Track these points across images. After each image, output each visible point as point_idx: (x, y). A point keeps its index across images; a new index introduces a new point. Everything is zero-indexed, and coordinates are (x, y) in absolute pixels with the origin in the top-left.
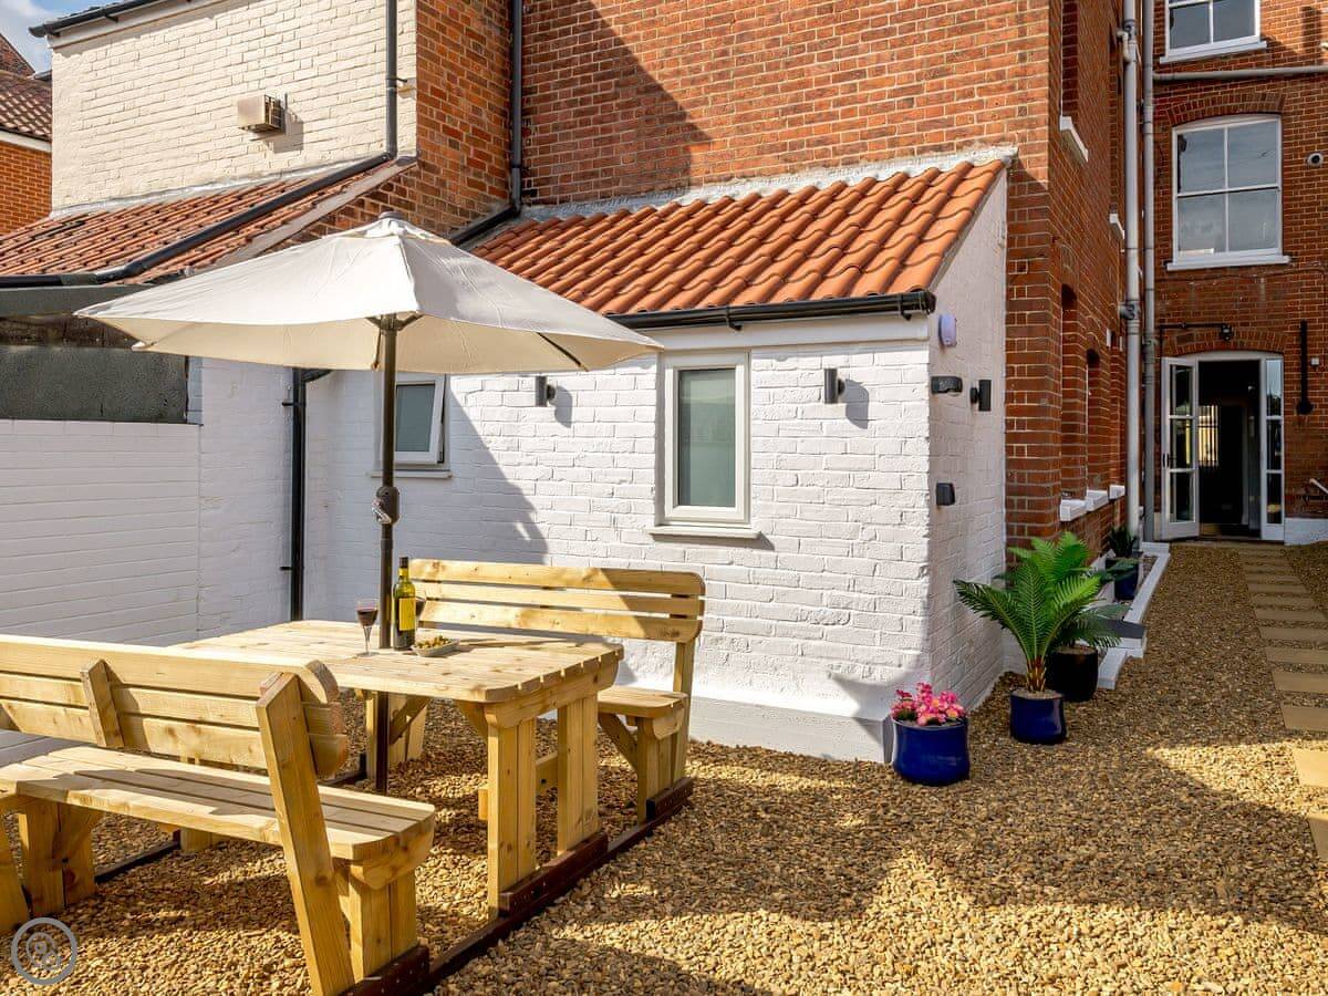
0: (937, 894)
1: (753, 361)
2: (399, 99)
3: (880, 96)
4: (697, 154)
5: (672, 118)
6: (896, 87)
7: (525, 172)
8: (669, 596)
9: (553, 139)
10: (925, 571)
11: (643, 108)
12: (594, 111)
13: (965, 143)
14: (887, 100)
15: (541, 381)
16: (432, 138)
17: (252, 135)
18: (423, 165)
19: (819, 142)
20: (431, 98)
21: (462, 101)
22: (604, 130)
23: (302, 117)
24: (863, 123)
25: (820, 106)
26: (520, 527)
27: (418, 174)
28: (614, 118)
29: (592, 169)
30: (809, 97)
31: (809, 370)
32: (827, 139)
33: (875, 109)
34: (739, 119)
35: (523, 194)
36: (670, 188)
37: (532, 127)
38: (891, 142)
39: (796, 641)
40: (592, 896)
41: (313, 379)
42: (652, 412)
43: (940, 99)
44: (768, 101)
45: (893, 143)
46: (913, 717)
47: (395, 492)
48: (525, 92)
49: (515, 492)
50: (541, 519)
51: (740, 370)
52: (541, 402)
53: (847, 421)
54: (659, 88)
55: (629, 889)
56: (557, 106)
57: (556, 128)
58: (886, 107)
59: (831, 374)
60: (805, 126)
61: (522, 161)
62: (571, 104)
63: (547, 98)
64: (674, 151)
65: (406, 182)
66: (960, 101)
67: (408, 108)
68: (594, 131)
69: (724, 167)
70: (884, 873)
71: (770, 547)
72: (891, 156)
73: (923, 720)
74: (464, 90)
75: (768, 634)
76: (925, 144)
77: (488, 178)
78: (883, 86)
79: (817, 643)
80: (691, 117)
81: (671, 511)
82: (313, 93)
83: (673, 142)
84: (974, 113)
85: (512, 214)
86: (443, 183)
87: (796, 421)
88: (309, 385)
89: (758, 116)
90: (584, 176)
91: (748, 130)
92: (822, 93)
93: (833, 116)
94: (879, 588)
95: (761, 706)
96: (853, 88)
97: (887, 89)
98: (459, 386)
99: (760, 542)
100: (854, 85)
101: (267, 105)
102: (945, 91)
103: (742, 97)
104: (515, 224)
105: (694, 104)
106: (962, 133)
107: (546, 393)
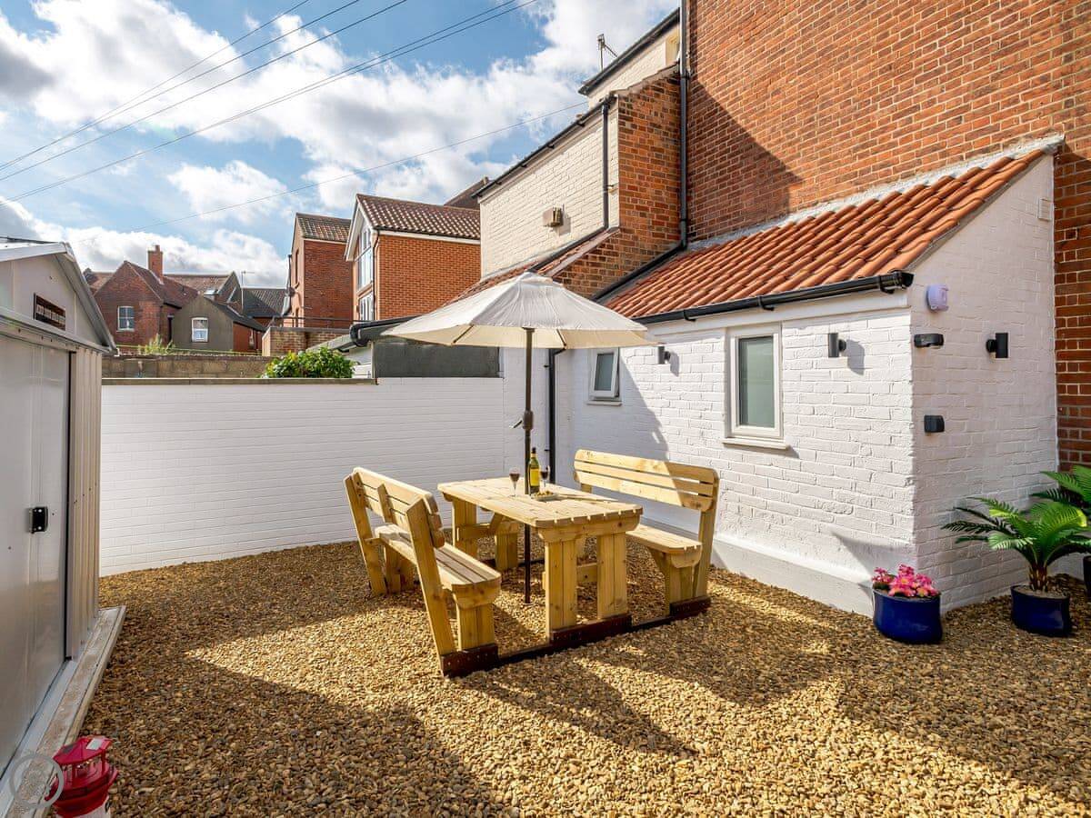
0: (831, 711)
1: (783, 331)
2: (610, 195)
3: (933, 121)
4: (794, 192)
5: (776, 171)
6: (946, 111)
7: (688, 222)
8: (698, 482)
9: (705, 200)
10: (911, 482)
11: (757, 169)
12: (728, 177)
13: (1010, 142)
14: (938, 123)
15: (661, 349)
16: (629, 214)
17: (551, 229)
18: (624, 230)
19: (882, 166)
20: (626, 191)
21: (648, 189)
22: (734, 188)
23: (570, 215)
24: (918, 145)
25: (883, 140)
26: (654, 435)
27: (621, 236)
28: (740, 179)
29: (728, 214)
30: (874, 135)
31: (818, 335)
32: (888, 162)
33: (927, 132)
34: (822, 162)
35: (688, 236)
36: (775, 217)
37: (693, 195)
38: (945, 155)
39: (815, 522)
40: (609, 648)
41: (557, 353)
42: (722, 366)
43: (986, 112)
44: (842, 145)
45: (944, 155)
46: (887, 588)
47: (532, 413)
48: (688, 175)
49: (651, 414)
50: (666, 431)
51: (776, 337)
52: (661, 362)
53: (849, 370)
54: (768, 153)
55: (632, 649)
56: (707, 180)
57: (706, 193)
58: (937, 129)
59: (833, 336)
60: (871, 156)
61: (687, 216)
62: (714, 176)
63: (701, 176)
64: (778, 193)
65: (613, 241)
66: (1006, 109)
67: (614, 200)
68: (728, 190)
69: (810, 197)
70: (805, 686)
71: (796, 456)
72: (943, 164)
73: (893, 592)
74: (650, 183)
75: (796, 515)
76: (973, 150)
77: (667, 230)
78: (934, 114)
79: (830, 525)
80: (789, 168)
81: (735, 429)
82: (574, 202)
83: (777, 186)
84: (1019, 116)
85: (681, 248)
86: (636, 238)
87: (813, 370)
88: (556, 356)
89: (836, 157)
90: (723, 219)
91: (828, 168)
92: (884, 130)
93: (894, 144)
94: (874, 491)
95: (787, 562)
96: (910, 120)
97: (938, 114)
98: (625, 353)
99: (788, 452)
100: (910, 118)
101: (554, 212)
102: (991, 104)
103: (824, 147)
104: (682, 254)
105: (791, 159)
106: (1007, 134)
107: (664, 356)
